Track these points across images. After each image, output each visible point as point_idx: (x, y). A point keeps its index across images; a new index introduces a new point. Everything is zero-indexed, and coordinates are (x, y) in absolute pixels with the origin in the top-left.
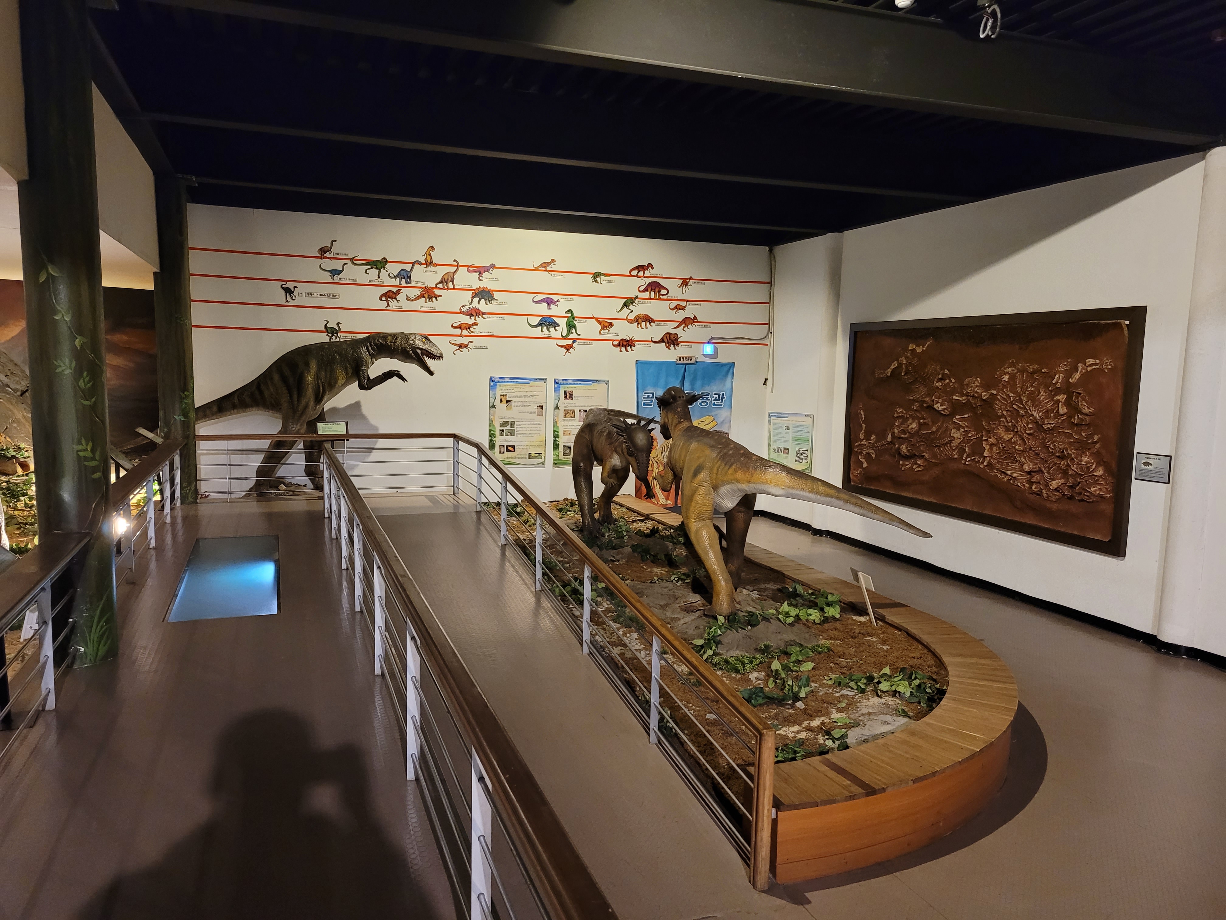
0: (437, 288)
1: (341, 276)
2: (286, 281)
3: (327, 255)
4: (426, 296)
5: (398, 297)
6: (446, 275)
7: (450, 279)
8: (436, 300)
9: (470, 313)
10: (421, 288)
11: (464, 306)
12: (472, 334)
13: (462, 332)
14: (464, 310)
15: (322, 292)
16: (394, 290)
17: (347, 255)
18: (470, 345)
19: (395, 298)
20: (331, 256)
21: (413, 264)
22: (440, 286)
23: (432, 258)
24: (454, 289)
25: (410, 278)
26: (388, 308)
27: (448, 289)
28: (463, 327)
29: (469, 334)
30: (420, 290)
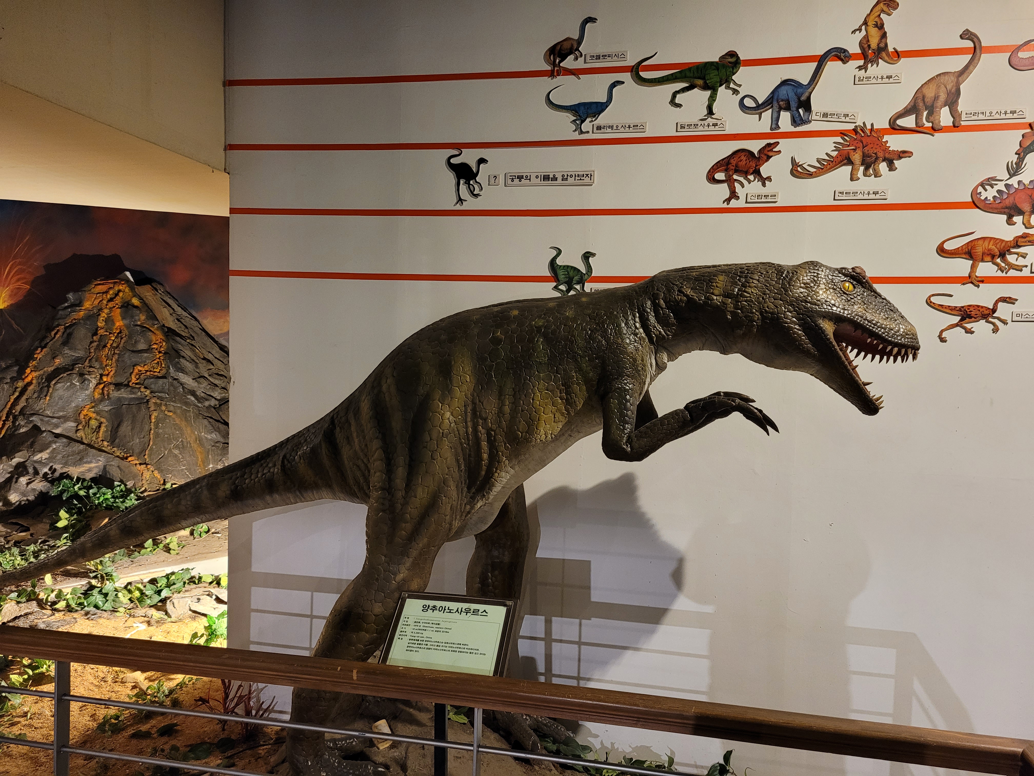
0: (894, 128)
1: (602, 119)
2: (460, 146)
3: (569, 63)
4: (857, 157)
5: (765, 170)
6: (933, 87)
7: (943, 97)
8: (891, 168)
9: (1008, 202)
10: (842, 133)
11: (989, 182)
12: (1012, 273)
13: (973, 267)
14: (990, 194)
15: (549, 170)
16: (755, 146)
17: (623, 56)
18: (1003, 310)
19: (757, 173)
20: (580, 64)
21: (821, 61)
22: (909, 122)
23: (884, 35)
24: (956, 127)
25: (806, 105)
26: (734, 204)
27: (935, 129)
28: (979, 250)
29: (999, 274)
30: (839, 139)
